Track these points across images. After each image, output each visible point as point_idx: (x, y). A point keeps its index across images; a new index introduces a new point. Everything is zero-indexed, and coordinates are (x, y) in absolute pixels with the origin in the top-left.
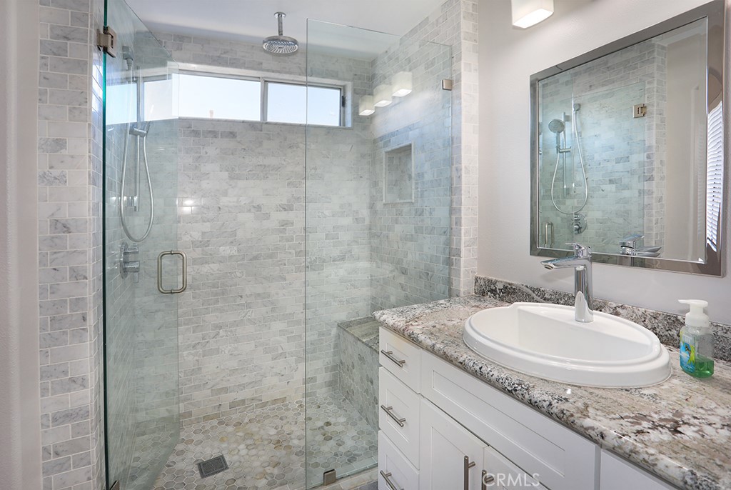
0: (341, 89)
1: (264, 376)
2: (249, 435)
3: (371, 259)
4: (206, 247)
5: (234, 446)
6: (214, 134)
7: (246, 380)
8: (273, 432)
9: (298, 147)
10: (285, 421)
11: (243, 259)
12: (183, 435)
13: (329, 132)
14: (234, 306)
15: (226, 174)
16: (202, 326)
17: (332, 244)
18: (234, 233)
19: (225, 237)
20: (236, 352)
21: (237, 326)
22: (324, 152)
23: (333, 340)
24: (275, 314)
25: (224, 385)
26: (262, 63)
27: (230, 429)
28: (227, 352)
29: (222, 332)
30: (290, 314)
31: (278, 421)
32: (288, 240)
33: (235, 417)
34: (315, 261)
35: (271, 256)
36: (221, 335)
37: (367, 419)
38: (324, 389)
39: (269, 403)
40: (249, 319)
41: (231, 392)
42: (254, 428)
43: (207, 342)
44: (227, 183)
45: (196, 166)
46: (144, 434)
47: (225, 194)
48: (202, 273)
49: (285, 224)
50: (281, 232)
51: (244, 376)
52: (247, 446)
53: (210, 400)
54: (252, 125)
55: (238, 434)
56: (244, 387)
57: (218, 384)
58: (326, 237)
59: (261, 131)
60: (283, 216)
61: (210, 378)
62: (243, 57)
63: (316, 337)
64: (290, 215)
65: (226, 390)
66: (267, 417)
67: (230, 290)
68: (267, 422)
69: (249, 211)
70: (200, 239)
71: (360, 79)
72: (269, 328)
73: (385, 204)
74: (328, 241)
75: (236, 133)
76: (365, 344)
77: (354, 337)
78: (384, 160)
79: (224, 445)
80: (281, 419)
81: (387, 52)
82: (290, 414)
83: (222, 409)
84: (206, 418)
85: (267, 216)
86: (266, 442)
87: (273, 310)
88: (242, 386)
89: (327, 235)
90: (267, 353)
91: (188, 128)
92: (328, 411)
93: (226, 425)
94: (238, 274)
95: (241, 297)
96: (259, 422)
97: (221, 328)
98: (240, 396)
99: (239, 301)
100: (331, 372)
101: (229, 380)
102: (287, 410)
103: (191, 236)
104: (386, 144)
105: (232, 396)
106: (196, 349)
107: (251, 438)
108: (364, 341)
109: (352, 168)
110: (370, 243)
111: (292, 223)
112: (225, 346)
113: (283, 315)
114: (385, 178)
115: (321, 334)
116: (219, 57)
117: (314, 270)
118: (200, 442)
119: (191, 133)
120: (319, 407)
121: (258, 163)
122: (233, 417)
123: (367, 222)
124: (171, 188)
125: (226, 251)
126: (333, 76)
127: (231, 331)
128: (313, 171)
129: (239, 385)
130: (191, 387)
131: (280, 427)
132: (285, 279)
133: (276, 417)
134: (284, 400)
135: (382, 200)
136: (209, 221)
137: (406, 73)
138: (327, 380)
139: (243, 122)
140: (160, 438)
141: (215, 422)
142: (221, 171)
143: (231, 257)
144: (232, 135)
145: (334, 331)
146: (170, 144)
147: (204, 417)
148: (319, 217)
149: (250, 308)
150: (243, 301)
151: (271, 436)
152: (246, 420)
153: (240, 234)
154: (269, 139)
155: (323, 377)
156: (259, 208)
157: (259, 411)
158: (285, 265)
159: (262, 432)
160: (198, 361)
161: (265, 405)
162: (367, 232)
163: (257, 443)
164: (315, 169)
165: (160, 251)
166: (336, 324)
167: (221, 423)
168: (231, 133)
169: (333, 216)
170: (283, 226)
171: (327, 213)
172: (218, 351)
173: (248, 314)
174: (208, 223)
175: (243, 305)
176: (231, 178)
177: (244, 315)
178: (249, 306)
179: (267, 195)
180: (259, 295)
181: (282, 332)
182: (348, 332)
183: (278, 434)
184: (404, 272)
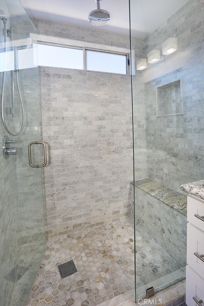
0: (127, 55)
1: (91, 210)
2: (86, 246)
3: (148, 147)
4: (56, 139)
5: (78, 253)
6: (59, 76)
7: (82, 213)
8: (100, 244)
9: (106, 85)
10: (105, 237)
11: (78, 147)
12: (48, 244)
13: (123, 78)
14: (74, 173)
15: (66, 99)
16: (56, 184)
17: (126, 139)
18: (72, 132)
19: (67, 134)
20: (75, 198)
21: (76, 184)
22: (120, 88)
23: (128, 191)
24: (96, 177)
25: (70, 216)
26: (84, 38)
27: (75, 241)
28: (70, 198)
29: (67, 187)
30: (105, 177)
31: (101, 237)
32: (102, 136)
33: (77, 233)
34: (118, 148)
35: (93, 145)
36: (66, 189)
37: (155, 239)
38: (124, 217)
39: (94, 225)
40: (82, 180)
41: (73, 220)
42: (88, 241)
43: (59, 193)
44: (67, 104)
45: (49, 94)
46: (26, 243)
47: (66, 110)
48: (55, 154)
49: (100, 128)
50: (99, 132)
51: (81, 211)
52: (86, 254)
53: (62, 224)
54: (80, 72)
55: (80, 245)
56: (81, 217)
57: (66, 215)
58: (123, 135)
59: (85, 75)
60: (100, 123)
61: (62, 212)
62: (73, 33)
63: (119, 189)
64: (103, 123)
65: (70, 219)
66: (94, 234)
67: (71, 164)
68: (95, 237)
69: (80, 120)
70: (53, 135)
71: (138, 49)
72: (94, 185)
73: (158, 117)
74: (124, 137)
75: (71, 76)
76: (154, 197)
77: (144, 191)
78: (157, 93)
79: (73, 253)
80: (103, 235)
81: (156, 30)
82: (108, 232)
83: (69, 229)
84: (61, 234)
85: (90, 123)
86: (97, 252)
87: (95, 175)
88: (80, 216)
89: (123, 134)
90: (92, 198)
91: (44, 72)
92: (129, 231)
93: (72, 238)
94: (75, 155)
95: (77, 168)
96: (90, 237)
97: (67, 185)
98: (79, 221)
99: (76, 170)
100: (127, 208)
101: (72, 213)
102: (105, 229)
103: (47, 133)
104: (158, 83)
105: (74, 222)
106: (53, 197)
107: (88, 249)
108: (153, 195)
109: (136, 97)
110: (147, 139)
111: (105, 127)
112: (69, 195)
113: (101, 178)
114: (158, 102)
115: (121, 188)
116: (60, 32)
117: (117, 153)
118: (58, 250)
119: (45, 75)
120: (123, 228)
121: (85, 93)
122: (75, 233)
123: (145, 127)
124: (35, 106)
125: (67, 142)
126: (123, 47)
127: (72, 187)
128: (115, 98)
129: (78, 216)
130: (51, 217)
131: (103, 241)
132: (101, 158)
133: (100, 234)
134: (102, 223)
135: (156, 115)
136: (57, 125)
137: (173, 39)
138: (125, 212)
139: (75, 70)
140: (35, 245)
141: (65, 236)
142: (63, 97)
143: (71, 145)
144: (69, 77)
145: (129, 186)
146: (33, 81)
147: (59, 233)
148: (119, 124)
149: (83, 174)
150: (79, 170)
151: (99, 247)
152: (83, 236)
153: (75, 132)
154: (90, 80)
155: (123, 211)
156: (86, 118)
157: (89, 230)
158: (101, 150)
159: (93, 244)
160: (54, 203)
161: (92, 226)
162: (145, 132)
163: (92, 252)
164: (116, 97)
165: (29, 142)
166: (129, 182)
167: (69, 237)
168: (68, 76)
169: (127, 123)
170: (99, 128)
171: (123, 122)
172: (65, 198)
173: (82, 177)
174: (57, 126)
175: (78, 172)
176: (69, 101)
177: (79, 178)
178: (82, 173)
179: (90, 111)
180: (87, 167)
181: (101, 187)
182: (139, 188)
183: (103, 246)
184: (175, 155)
